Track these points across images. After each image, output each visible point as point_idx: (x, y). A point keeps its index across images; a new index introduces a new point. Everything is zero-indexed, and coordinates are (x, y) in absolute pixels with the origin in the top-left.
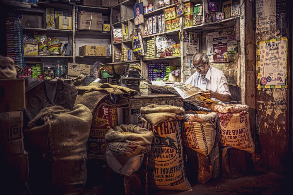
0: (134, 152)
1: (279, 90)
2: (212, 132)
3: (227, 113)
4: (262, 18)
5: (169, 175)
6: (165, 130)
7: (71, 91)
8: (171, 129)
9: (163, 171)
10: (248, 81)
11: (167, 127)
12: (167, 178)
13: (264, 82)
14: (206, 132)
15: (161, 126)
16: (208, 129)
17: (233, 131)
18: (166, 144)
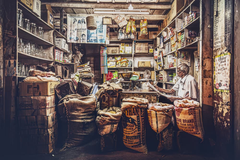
0: (103, 123)
1: (226, 94)
2: (164, 118)
3: (179, 107)
4: (217, 39)
5: (130, 141)
6: (129, 113)
7: (85, 87)
8: (133, 113)
9: (127, 137)
10: (205, 86)
11: (131, 111)
12: (129, 142)
13: (218, 87)
14: (159, 117)
15: (127, 110)
16: (161, 116)
17: (183, 120)
18: (129, 121)
